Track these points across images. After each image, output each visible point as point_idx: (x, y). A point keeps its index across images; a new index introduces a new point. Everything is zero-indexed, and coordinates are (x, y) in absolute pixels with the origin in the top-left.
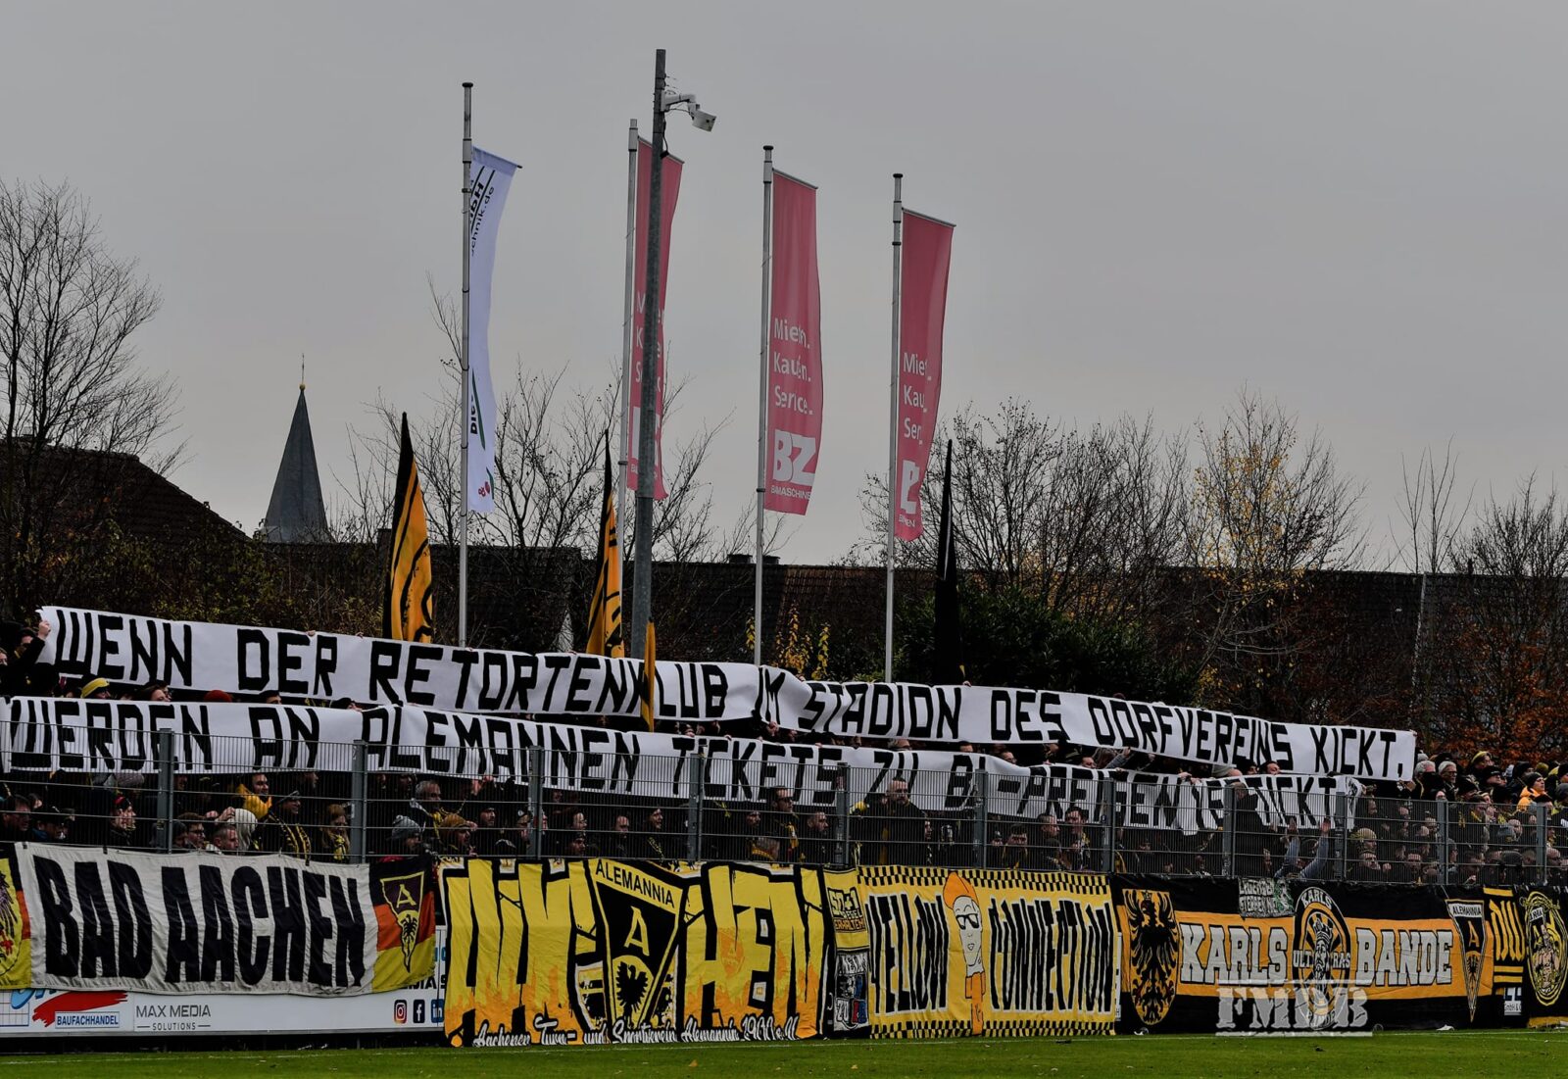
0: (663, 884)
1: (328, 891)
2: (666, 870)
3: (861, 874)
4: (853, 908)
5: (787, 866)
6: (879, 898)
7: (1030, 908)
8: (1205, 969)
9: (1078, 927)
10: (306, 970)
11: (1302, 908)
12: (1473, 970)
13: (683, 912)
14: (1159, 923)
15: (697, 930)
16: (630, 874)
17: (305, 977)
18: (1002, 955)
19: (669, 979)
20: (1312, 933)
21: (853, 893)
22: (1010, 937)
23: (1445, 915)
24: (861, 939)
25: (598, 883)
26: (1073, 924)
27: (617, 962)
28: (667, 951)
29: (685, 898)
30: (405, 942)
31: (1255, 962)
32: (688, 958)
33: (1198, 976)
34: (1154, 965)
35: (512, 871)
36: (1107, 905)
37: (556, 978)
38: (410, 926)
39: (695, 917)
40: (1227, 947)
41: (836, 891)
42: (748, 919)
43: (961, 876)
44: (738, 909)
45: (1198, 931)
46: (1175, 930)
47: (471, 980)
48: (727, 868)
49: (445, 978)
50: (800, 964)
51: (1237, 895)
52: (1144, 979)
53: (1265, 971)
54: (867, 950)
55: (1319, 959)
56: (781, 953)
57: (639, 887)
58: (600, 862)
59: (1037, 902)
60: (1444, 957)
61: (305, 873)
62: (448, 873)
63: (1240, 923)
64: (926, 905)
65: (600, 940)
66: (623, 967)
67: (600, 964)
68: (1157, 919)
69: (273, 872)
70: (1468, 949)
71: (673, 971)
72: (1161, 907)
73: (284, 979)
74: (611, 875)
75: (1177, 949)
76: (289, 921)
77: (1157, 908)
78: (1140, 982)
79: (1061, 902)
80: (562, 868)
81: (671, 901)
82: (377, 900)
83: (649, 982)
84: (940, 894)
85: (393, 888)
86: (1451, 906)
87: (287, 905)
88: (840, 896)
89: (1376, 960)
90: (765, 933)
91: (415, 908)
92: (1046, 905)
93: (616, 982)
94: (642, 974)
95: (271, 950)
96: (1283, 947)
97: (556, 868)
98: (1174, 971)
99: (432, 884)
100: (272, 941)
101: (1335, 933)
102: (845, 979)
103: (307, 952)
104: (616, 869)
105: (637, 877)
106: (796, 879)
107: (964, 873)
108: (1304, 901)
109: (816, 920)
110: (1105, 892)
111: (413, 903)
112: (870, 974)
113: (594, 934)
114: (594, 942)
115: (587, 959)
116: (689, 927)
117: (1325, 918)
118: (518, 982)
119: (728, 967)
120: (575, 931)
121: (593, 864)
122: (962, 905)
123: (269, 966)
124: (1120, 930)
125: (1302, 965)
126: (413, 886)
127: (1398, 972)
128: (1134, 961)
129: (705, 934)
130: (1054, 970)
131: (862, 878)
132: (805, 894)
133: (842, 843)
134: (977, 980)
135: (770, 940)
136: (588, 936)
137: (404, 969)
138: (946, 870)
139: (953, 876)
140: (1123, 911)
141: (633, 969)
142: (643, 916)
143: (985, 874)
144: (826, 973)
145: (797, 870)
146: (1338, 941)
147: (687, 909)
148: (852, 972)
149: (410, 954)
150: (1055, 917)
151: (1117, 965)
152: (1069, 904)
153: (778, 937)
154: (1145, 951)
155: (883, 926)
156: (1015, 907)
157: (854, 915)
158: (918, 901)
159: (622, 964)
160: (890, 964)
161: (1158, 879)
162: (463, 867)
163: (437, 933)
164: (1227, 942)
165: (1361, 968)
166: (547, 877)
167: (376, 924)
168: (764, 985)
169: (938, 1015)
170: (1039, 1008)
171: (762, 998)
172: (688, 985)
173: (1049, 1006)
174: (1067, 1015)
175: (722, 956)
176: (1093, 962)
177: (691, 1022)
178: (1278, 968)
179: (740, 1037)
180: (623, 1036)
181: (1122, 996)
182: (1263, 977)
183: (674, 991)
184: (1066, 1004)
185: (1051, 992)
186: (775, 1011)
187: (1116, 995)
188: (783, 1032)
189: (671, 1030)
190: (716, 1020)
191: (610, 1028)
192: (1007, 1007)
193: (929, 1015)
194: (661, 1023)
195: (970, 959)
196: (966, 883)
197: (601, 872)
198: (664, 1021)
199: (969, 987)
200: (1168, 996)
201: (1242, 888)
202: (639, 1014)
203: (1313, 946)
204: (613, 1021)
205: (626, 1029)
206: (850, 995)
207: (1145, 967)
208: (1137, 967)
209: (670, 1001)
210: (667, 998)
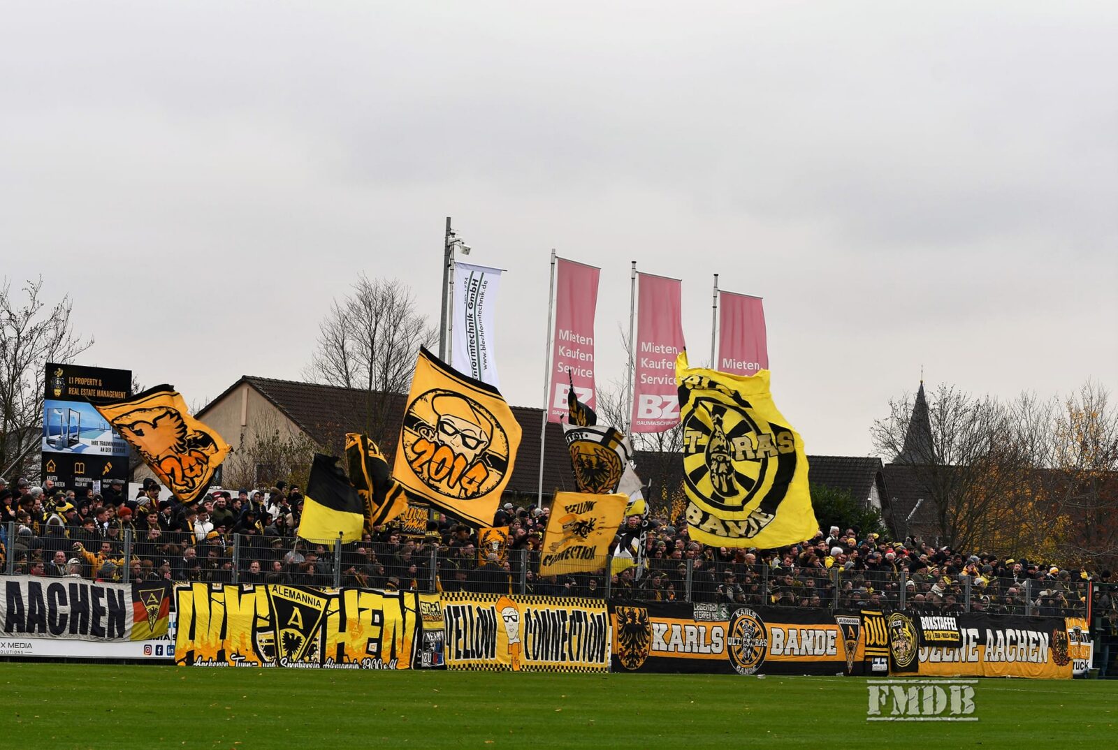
0: (314, 597)
1: (106, 595)
3: (443, 595)
4: (436, 611)
5: (396, 591)
6: (453, 607)
7: (553, 614)
8: (668, 645)
9: (583, 623)
10: (89, 630)
11: (735, 617)
12: (851, 649)
13: (326, 609)
14: (637, 622)
15: (334, 620)
16: (294, 592)
17: (89, 633)
18: (532, 635)
19: (316, 640)
20: (741, 629)
21: (437, 604)
22: (537, 626)
23: (835, 623)
24: (441, 625)
25: (274, 596)
26: (580, 621)
27: (283, 631)
28: (315, 627)
29: (328, 603)
30: (150, 619)
31: (702, 642)
32: (328, 631)
33: (663, 647)
34: (633, 642)
35: (220, 588)
36: (604, 614)
37: (244, 638)
38: (153, 612)
39: (333, 613)
40: (684, 635)
42: (367, 616)
43: (508, 598)
44: (360, 610)
45: (664, 627)
46: (648, 626)
47: (192, 636)
48: (356, 591)
49: (175, 637)
50: (399, 635)
51: (693, 611)
52: (628, 647)
53: (709, 647)
54: (443, 630)
55: (746, 642)
56: (387, 630)
57: (300, 598)
58: (275, 586)
59: (558, 611)
60: (831, 643)
61: (92, 587)
62: (179, 589)
63: (694, 624)
64: (484, 611)
65: (272, 620)
66: (287, 634)
67: (272, 632)
68: (637, 621)
69: (73, 586)
70: (847, 639)
71: (319, 636)
72: (640, 615)
73: (76, 633)
74: (283, 593)
75: (649, 634)
76: (79, 608)
77: (637, 616)
78: (624, 650)
79: (573, 612)
80: (251, 588)
81: (319, 605)
82: (136, 598)
83: (303, 641)
84: (494, 606)
85: (146, 596)
86: (838, 619)
87: (79, 600)
88: (429, 605)
89: (785, 644)
90: (377, 620)
91: (158, 604)
92: (564, 613)
93: (282, 640)
94: (299, 638)
95: (69, 620)
96: (721, 635)
97: (246, 588)
98: (647, 645)
99: (169, 593)
100: (69, 616)
101: (757, 629)
102: (429, 643)
103: (90, 622)
104: (285, 589)
105: (299, 594)
106: (401, 598)
108: (738, 615)
109: (411, 617)
110: (603, 607)
111: (157, 602)
112: (446, 641)
113: (268, 618)
114: (268, 622)
115: (263, 629)
116: (328, 617)
117: (751, 624)
118: (221, 638)
119: (353, 636)
120: (256, 617)
121: (271, 587)
122: (507, 611)
123: (68, 627)
124: (611, 624)
125: (733, 644)
126: (158, 595)
127: (800, 649)
128: (620, 640)
129: (339, 620)
130: (566, 643)
131: (443, 598)
132: (405, 604)
133: (432, 581)
134: (516, 647)
135: (381, 624)
136: (265, 619)
137: (150, 631)
138: (499, 595)
139: (503, 598)
140: (614, 617)
141: (293, 635)
142: (300, 611)
143: (524, 598)
144: (416, 640)
146: (758, 633)
147: (329, 608)
148: (433, 639)
149: (153, 625)
150: (568, 618)
151: (609, 640)
152: (579, 613)
153: (385, 623)
154: (627, 635)
155: (454, 620)
156: (543, 613)
157: (436, 614)
158: (478, 609)
159: (286, 632)
160: (458, 636)
161: (638, 602)
162: (189, 586)
163: (170, 616)
164: (683, 632)
165: (774, 646)
166: (241, 592)
167: (133, 610)
168: (375, 644)
169: (490, 660)
170: (557, 659)
171: (375, 650)
172: (328, 642)
173: (563, 658)
174: (575, 663)
175: (350, 630)
176: (593, 639)
177: (330, 659)
178: (717, 645)
179: (361, 667)
180: (286, 664)
181: (612, 655)
182: (707, 650)
183: (319, 645)
184: (575, 658)
185: (564, 652)
186: (382, 656)
187: (608, 655)
188: (388, 666)
189: (317, 663)
190: (345, 659)
191: (278, 660)
192: (536, 658)
193: (483, 661)
194: (310, 659)
195: (511, 635)
196: (512, 601)
197: (276, 590)
198: (312, 658)
199: (510, 649)
200: (643, 656)
201: (696, 607)
202: (297, 655)
203: (741, 636)
204: (280, 657)
205: (288, 662)
206: (432, 650)
207: (628, 642)
208: (623, 642)
209: (316, 650)
210: (315, 648)
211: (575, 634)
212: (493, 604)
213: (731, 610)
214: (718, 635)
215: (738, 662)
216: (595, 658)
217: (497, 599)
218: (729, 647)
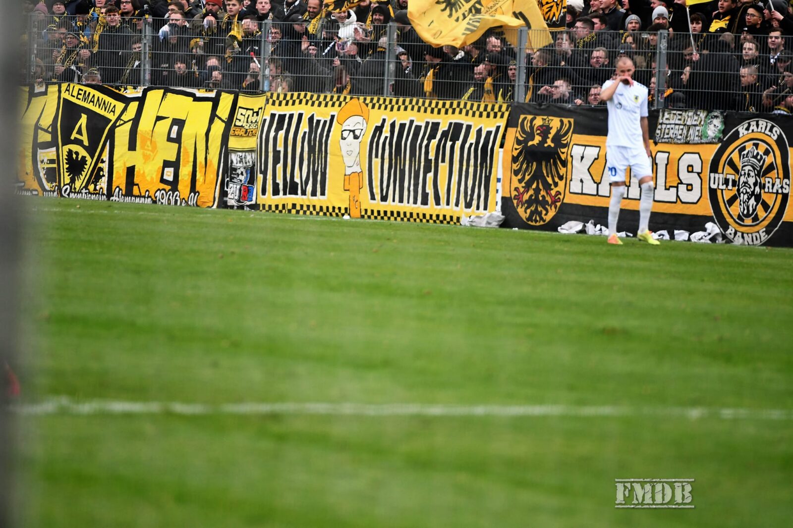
0: (110, 100)
2: (117, 91)
5: (212, 91)
6: (279, 115)
7: (416, 127)
8: (598, 184)
9: (459, 144)
11: (736, 137)
13: (119, 118)
14: (549, 142)
15: (123, 131)
16: (89, 93)
18: (379, 160)
19: (103, 162)
20: (737, 159)
22: (387, 147)
24: (253, 142)
25: (64, 99)
26: (455, 139)
27: (66, 148)
28: (102, 143)
29: (125, 109)
31: (660, 181)
32: (115, 148)
33: (590, 188)
34: (538, 176)
36: (498, 128)
37: (26, 156)
39: (125, 122)
41: (247, 109)
42: (164, 125)
43: (361, 101)
46: (565, 150)
48: (162, 91)
50: (201, 158)
51: (655, 124)
52: (527, 187)
53: (674, 190)
54: (257, 151)
55: (745, 183)
56: (185, 149)
57: (93, 102)
58: (69, 85)
59: (426, 123)
64: (318, 121)
65: (54, 133)
66: (70, 152)
67: (54, 149)
68: (549, 140)
71: (105, 156)
72: (558, 131)
74: (75, 94)
75: (564, 164)
77: (553, 132)
78: (522, 190)
79: (451, 124)
81: (114, 112)
83: (88, 163)
84: (336, 115)
90: (174, 135)
92: (435, 125)
93: (65, 161)
94: (84, 158)
96: (697, 168)
98: (561, 184)
101: (770, 160)
102: (235, 169)
104: (80, 90)
105: (94, 96)
106: (216, 102)
107: (365, 99)
108: (740, 131)
109: (218, 128)
110: (502, 116)
112: (259, 167)
113: (50, 130)
114: (50, 135)
115: (45, 145)
116: (117, 130)
117: (762, 149)
119: (146, 158)
120: (37, 127)
121: (64, 86)
122: (351, 124)
124: (503, 147)
125: (721, 187)
128: (516, 173)
129: (129, 134)
130: (430, 176)
131: (271, 101)
132: (218, 111)
134: (356, 178)
135: (178, 140)
136: (47, 131)
138: (348, 97)
139: (355, 101)
140: (512, 133)
141: (77, 153)
142: (87, 119)
144: (221, 166)
145: (218, 95)
146: (771, 168)
147: (122, 118)
148: (239, 165)
150: (438, 134)
152: (458, 127)
154: (528, 166)
155: (273, 135)
158: (311, 118)
159: (69, 149)
160: (277, 161)
166: (32, 94)
168: (172, 170)
169: (319, 200)
170: (415, 202)
171: (171, 178)
172: (116, 165)
173: (425, 202)
174: (443, 209)
175: (142, 147)
176: (471, 170)
177: (118, 189)
178: (690, 187)
179: (154, 202)
180: (69, 195)
181: (503, 198)
182: (671, 195)
183: (106, 169)
184: (443, 200)
185: (427, 191)
186: (180, 187)
187: (496, 199)
188: (187, 202)
189: (104, 194)
190: (136, 191)
191: (60, 189)
192: (384, 198)
193: (309, 200)
194: (95, 189)
195: (349, 161)
196: (364, 105)
197: (69, 91)
198: (98, 188)
199: (347, 183)
200: (554, 202)
201: (663, 116)
202: (81, 181)
203: (736, 170)
204: (62, 185)
205: (71, 191)
206: (241, 181)
207: (527, 178)
208: (520, 177)
209: (104, 176)
210: (101, 173)
211: (443, 161)
212: (335, 111)
213: (730, 123)
214: (690, 169)
215: (729, 220)
216: (475, 203)
217: (343, 103)
218: (713, 193)
